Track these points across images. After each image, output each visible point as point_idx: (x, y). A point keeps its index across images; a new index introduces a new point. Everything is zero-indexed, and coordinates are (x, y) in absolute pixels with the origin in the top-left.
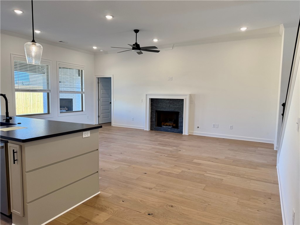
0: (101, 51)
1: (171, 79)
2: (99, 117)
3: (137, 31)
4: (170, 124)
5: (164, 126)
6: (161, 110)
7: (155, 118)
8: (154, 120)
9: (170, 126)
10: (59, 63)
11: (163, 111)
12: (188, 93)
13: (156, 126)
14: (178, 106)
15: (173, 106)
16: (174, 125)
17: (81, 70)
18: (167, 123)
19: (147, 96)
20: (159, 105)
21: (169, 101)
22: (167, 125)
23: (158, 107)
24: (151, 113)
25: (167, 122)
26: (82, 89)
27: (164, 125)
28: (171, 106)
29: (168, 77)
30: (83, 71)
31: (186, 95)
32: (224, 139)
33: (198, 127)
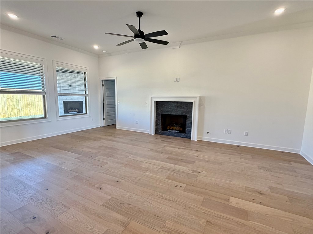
0: (104, 51)
1: (178, 80)
2: (104, 119)
3: (140, 14)
4: (176, 128)
5: (170, 131)
6: (167, 114)
7: (161, 122)
8: (159, 124)
9: (176, 130)
10: (56, 62)
11: (169, 115)
12: (198, 95)
13: (161, 130)
14: (186, 109)
15: (180, 109)
16: (181, 129)
17: (84, 72)
18: (172, 128)
19: (152, 98)
20: (165, 108)
21: (175, 104)
22: (173, 130)
23: (163, 110)
24: (156, 116)
25: (172, 126)
26: (85, 91)
27: (170, 129)
28: (178, 109)
29: (175, 78)
30: (86, 73)
31: (196, 98)
32: (238, 146)
33: (208, 133)
